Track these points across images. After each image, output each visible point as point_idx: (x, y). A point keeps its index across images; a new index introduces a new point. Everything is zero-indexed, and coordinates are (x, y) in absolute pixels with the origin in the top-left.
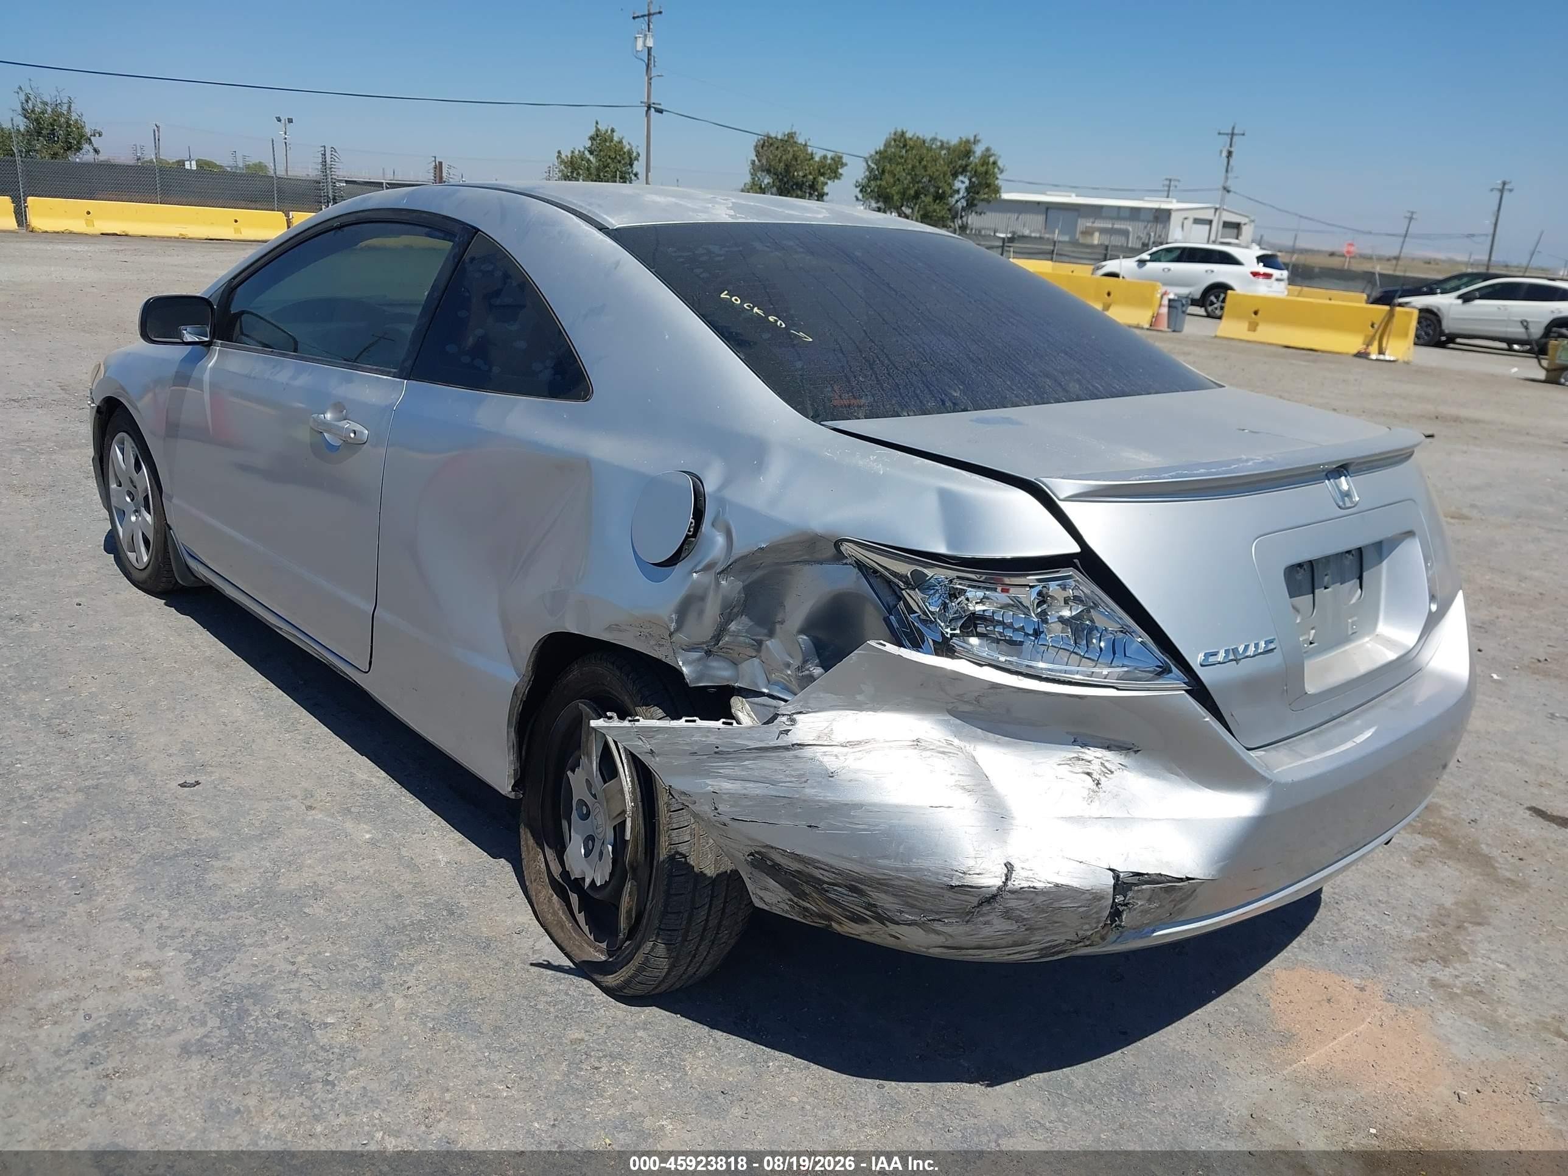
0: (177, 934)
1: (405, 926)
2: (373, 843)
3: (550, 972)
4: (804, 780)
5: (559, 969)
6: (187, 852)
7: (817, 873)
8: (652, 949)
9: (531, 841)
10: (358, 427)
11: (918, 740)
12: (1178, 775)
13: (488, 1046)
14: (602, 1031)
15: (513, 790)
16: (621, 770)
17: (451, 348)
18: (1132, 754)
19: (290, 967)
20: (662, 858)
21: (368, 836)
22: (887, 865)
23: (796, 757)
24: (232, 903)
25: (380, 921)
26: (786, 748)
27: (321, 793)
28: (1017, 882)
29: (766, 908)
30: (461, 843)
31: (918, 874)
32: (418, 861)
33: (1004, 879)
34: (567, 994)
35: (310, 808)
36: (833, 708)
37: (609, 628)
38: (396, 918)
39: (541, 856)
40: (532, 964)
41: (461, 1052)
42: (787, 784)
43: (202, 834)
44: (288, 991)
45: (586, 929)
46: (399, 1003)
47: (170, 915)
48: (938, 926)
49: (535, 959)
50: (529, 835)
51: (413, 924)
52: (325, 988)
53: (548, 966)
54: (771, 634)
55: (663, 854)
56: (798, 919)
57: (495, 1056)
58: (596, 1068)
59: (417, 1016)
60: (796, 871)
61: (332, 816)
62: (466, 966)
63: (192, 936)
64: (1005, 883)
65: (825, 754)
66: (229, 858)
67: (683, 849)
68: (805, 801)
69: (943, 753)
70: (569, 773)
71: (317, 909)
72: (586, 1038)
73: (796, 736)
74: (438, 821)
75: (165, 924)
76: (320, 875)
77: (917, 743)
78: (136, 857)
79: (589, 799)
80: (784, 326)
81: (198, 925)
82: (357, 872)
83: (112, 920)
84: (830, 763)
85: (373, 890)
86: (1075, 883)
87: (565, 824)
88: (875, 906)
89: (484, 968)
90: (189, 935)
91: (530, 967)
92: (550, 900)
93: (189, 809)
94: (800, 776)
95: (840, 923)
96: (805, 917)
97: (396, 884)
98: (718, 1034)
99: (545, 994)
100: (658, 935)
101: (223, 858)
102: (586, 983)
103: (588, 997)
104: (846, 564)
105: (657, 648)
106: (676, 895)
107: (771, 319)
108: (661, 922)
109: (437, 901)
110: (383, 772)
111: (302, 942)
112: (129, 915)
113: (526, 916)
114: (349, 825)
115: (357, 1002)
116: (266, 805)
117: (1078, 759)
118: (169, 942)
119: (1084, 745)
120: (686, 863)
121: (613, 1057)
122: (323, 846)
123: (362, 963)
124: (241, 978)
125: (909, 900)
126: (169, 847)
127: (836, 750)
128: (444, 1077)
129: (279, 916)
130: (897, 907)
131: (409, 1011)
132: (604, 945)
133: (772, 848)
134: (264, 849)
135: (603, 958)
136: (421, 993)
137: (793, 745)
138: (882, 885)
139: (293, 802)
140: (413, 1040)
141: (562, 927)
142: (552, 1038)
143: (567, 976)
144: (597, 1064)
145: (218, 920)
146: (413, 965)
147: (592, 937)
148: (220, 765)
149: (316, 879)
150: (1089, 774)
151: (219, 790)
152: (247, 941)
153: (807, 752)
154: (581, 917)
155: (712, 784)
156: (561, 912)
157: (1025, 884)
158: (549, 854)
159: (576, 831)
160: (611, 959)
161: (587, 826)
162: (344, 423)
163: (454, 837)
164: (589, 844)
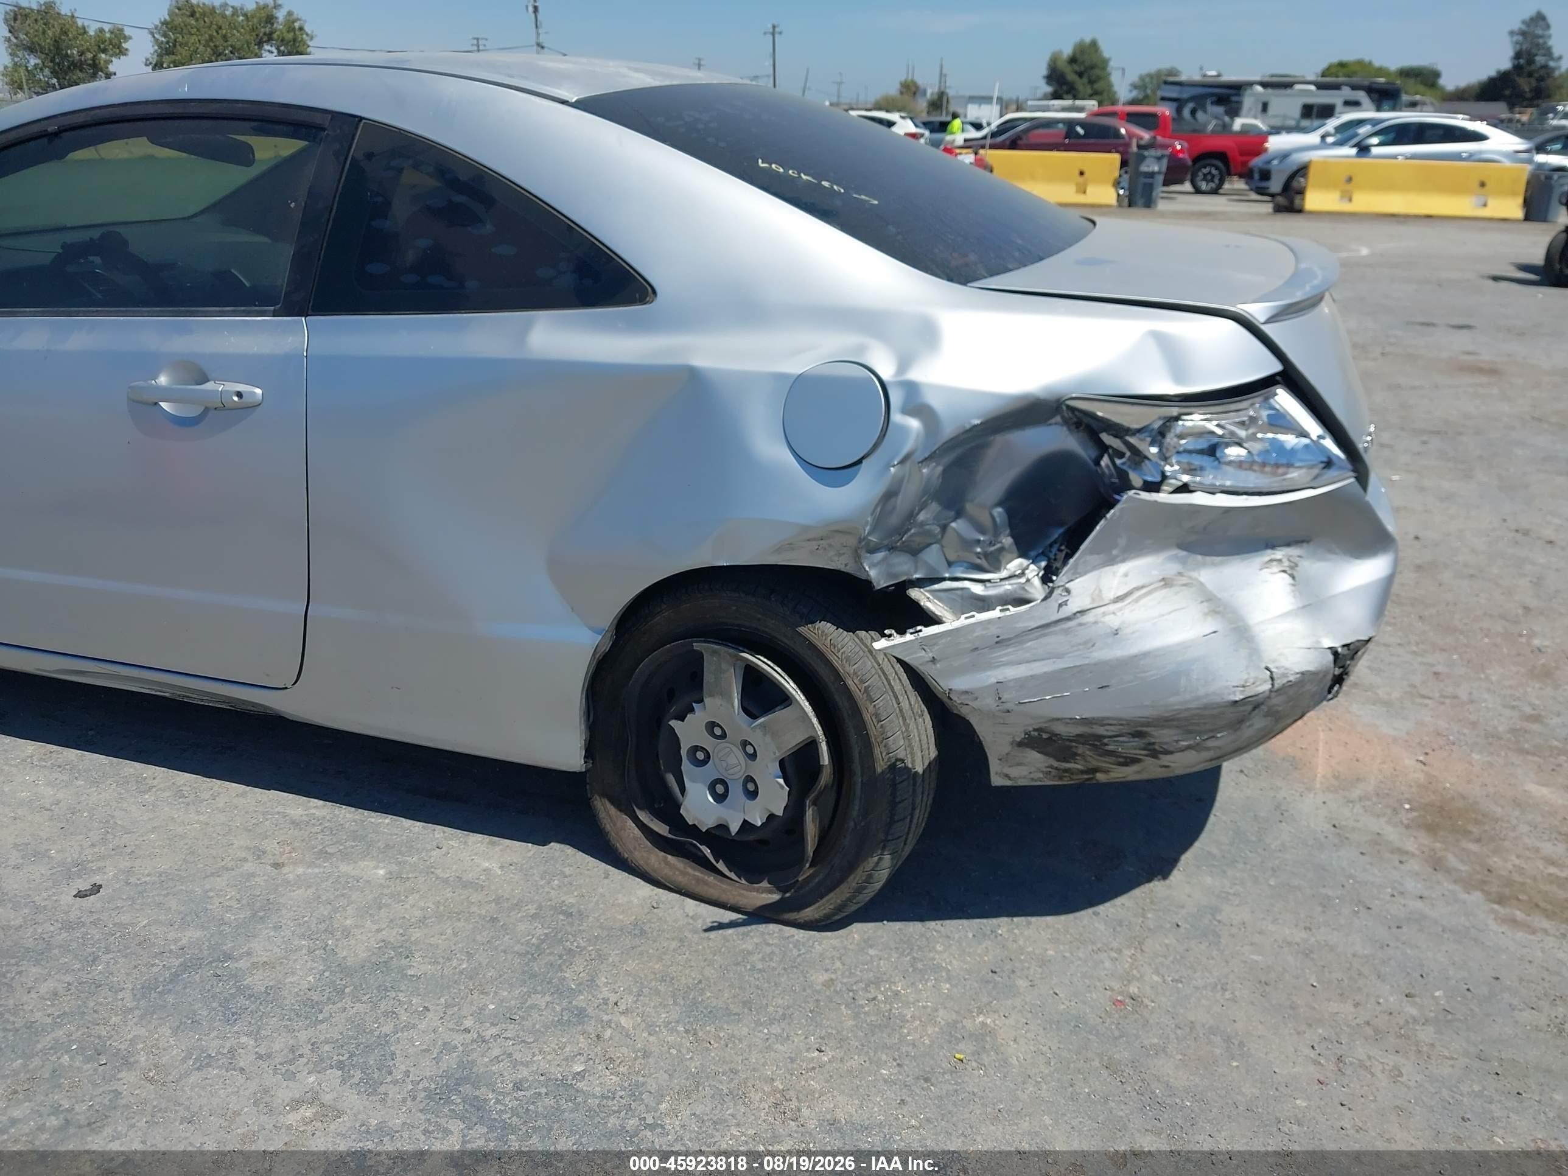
0: (291, 1056)
1: (538, 947)
2: (390, 876)
3: (730, 931)
4: (1090, 645)
5: (732, 925)
6: (184, 967)
7: (1101, 731)
8: (877, 863)
9: (613, 810)
10: (241, 387)
11: (1163, 579)
12: (1336, 554)
13: (758, 1023)
14: (838, 964)
15: (585, 762)
16: (797, 697)
17: (375, 268)
18: (1305, 545)
19: (469, 1037)
20: (879, 770)
21: (382, 872)
22: (1175, 702)
23: (1080, 625)
24: (315, 998)
25: (505, 952)
26: (1068, 619)
27: (270, 845)
28: (1278, 683)
29: (1008, 783)
30: (493, 844)
31: (1205, 701)
32: (469, 876)
33: (1270, 682)
34: (768, 945)
35: (277, 865)
36: (1095, 568)
37: (779, 550)
38: (518, 942)
39: (630, 823)
40: (706, 930)
41: (740, 1040)
42: (1076, 653)
43: (179, 939)
44: (497, 1059)
45: (732, 875)
46: (624, 1021)
47: (256, 1041)
48: (1211, 743)
49: (700, 925)
50: (608, 804)
51: (543, 941)
52: (532, 1040)
53: (721, 926)
54: (959, 515)
55: (880, 766)
56: (1056, 783)
57: (776, 1029)
58: (874, 999)
59: (660, 1026)
60: (1078, 735)
61: (311, 865)
62: (646, 959)
63: (312, 1050)
64: (1273, 685)
65: (1104, 614)
66: (249, 954)
67: (901, 754)
68: (1095, 664)
69: (1184, 585)
70: (673, 723)
71: (419, 966)
72: (833, 976)
73: (1073, 606)
74: (440, 833)
75: (262, 1051)
76: (378, 931)
77: (1166, 583)
78: (127, 995)
79: (707, 742)
80: (842, 191)
81: (303, 1036)
82: (418, 913)
83: (187, 1074)
84: (1113, 621)
85: (461, 924)
86: (1311, 668)
87: (671, 779)
88: (1154, 744)
89: (665, 953)
90: (306, 1050)
91: (707, 934)
92: (667, 863)
93: (125, 918)
94: (1085, 643)
95: (1107, 772)
96: (1061, 778)
97: (474, 909)
99: (750, 953)
100: (884, 848)
101: (241, 957)
102: (772, 927)
103: (791, 940)
104: (1051, 425)
105: (836, 558)
106: (900, 802)
107: (825, 184)
108: (887, 834)
109: (540, 908)
110: (316, 800)
111: (447, 1006)
112: (204, 1062)
113: (646, 890)
114: (344, 868)
115: (582, 1040)
116: (220, 882)
117: (1272, 560)
118: (292, 1068)
119: (1273, 547)
120: (906, 768)
121: (877, 982)
122: (343, 902)
123: (541, 1000)
124: (427, 1068)
125: (1190, 728)
126: (155, 969)
127: (1112, 607)
128: (754, 1070)
129: (386, 990)
130: (1176, 738)
131: (643, 1025)
132: (765, 884)
133: (1058, 719)
134: (277, 928)
135: (776, 897)
136: (635, 1002)
137: (1075, 614)
138: (1165, 721)
139: (248, 867)
140: (684, 1051)
141: (706, 883)
142: (804, 990)
143: (749, 928)
144: (870, 996)
145: (322, 1022)
146: (593, 981)
147: (743, 881)
148: (101, 858)
149: (380, 936)
150: (1284, 571)
151: (137, 885)
152: (387, 1029)
153: (1089, 618)
154: (721, 866)
155: (992, 677)
156: (689, 870)
157: (1285, 681)
158: (643, 816)
159: (693, 781)
160: (788, 895)
161: (710, 771)
162: (209, 386)
163: (477, 841)
164: (720, 789)
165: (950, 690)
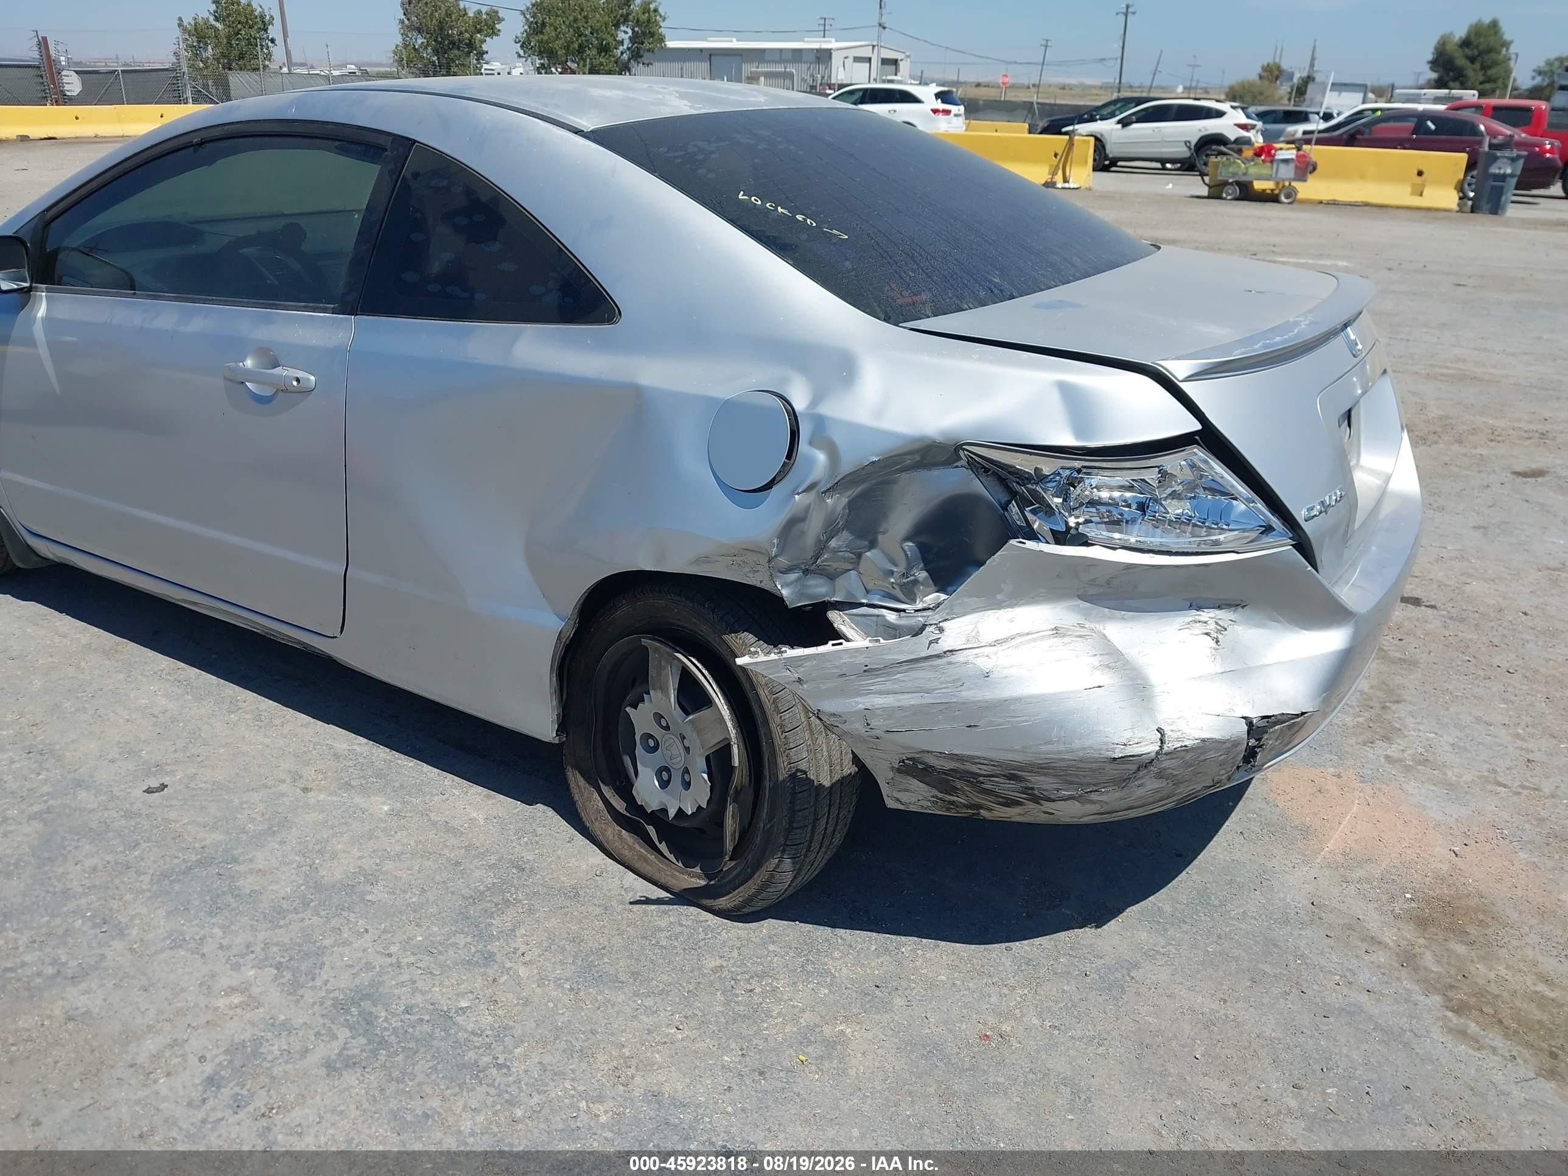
0: (244, 951)
1: (482, 893)
2: (395, 814)
3: (653, 907)
4: (960, 683)
5: (659, 902)
6: (199, 863)
7: (974, 769)
8: (778, 866)
9: (582, 782)
10: (300, 374)
11: (1056, 629)
12: (1278, 622)
13: (636, 994)
14: (735, 953)
15: (557, 735)
16: (717, 700)
17: (411, 277)
18: (1240, 609)
19: (389, 960)
20: (781, 778)
21: (386, 808)
22: (1048, 750)
23: (950, 663)
24: (285, 906)
25: (453, 893)
26: (938, 656)
27: (309, 772)
28: (1168, 747)
29: (901, 807)
30: (488, 797)
31: (1081, 754)
32: (456, 823)
33: (1159, 744)
34: (681, 925)
35: (306, 790)
36: (974, 610)
37: (697, 561)
38: (468, 886)
39: (596, 795)
40: (631, 903)
41: (613, 1006)
42: (944, 690)
43: (205, 839)
44: (402, 984)
45: (672, 857)
46: (523, 971)
47: (224, 933)
48: (1094, 797)
49: (630, 897)
50: (578, 776)
51: (489, 889)
52: (438, 973)
53: (648, 901)
54: (873, 545)
55: (782, 775)
56: (943, 814)
57: (649, 1002)
58: (751, 991)
59: (549, 981)
60: (951, 770)
61: (334, 793)
62: (568, 919)
63: (263, 949)
64: (1161, 747)
65: (977, 656)
66: (251, 860)
67: (803, 766)
68: (964, 703)
69: (1081, 636)
70: (628, 709)
71: (378, 894)
72: (725, 964)
73: (946, 643)
74: (450, 780)
75: (225, 942)
76: (360, 858)
77: (1057, 632)
78: (146, 878)
79: (657, 732)
80: (814, 224)
81: (261, 936)
82: (398, 848)
83: (162, 951)
84: (985, 664)
85: (428, 863)
86: (1217, 735)
87: (627, 760)
88: (1032, 789)
89: (586, 917)
90: (258, 949)
91: (631, 906)
92: (620, 836)
93: (173, 815)
94: (954, 681)
95: (990, 810)
96: (948, 809)
97: (446, 852)
98: (841, 932)
99: (661, 930)
100: (783, 852)
101: (244, 862)
102: (693, 910)
103: (703, 924)
105: (751, 575)
106: (799, 811)
107: (800, 217)
108: (786, 839)
109: (500, 860)
110: (361, 738)
111: (385, 931)
112: (177, 942)
113: (597, 857)
114: (359, 800)
115: (479, 981)
116: (256, 797)
117: (1195, 622)
118: (241, 961)
119: (1199, 608)
120: (808, 779)
121: (761, 976)
122: (344, 828)
123: (461, 940)
124: (345, 981)
125: (1069, 778)
126: (176, 861)
127: (987, 650)
128: (612, 1034)
129: (343, 909)
130: (1055, 786)
131: (537, 977)
132: (697, 870)
133: (928, 752)
134: (282, 842)
135: (703, 883)
136: (540, 956)
137: (945, 653)
138: (1042, 769)
139: (283, 787)
140: (559, 1006)
141: (646, 860)
142: (692, 971)
143: (671, 907)
144: (749, 987)
145: (281, 927)
146: (513, 931)
147: (680, 864)
148: (177, 762)
149: (359, 863)
150: (1207, 634)
151: (193, 789)
152: (327, 942)
153: (960, 657)
154: (663, 847)
155: (862, 702)
156: (637, 847)
157: (1178, 745)
158: (607, 791)
159: (644, 765)
160: (712, 882)
161: (658, 758)
162: (278, 371)
163: (477, 792)
164: (665, 776)
165: (819, 710)
